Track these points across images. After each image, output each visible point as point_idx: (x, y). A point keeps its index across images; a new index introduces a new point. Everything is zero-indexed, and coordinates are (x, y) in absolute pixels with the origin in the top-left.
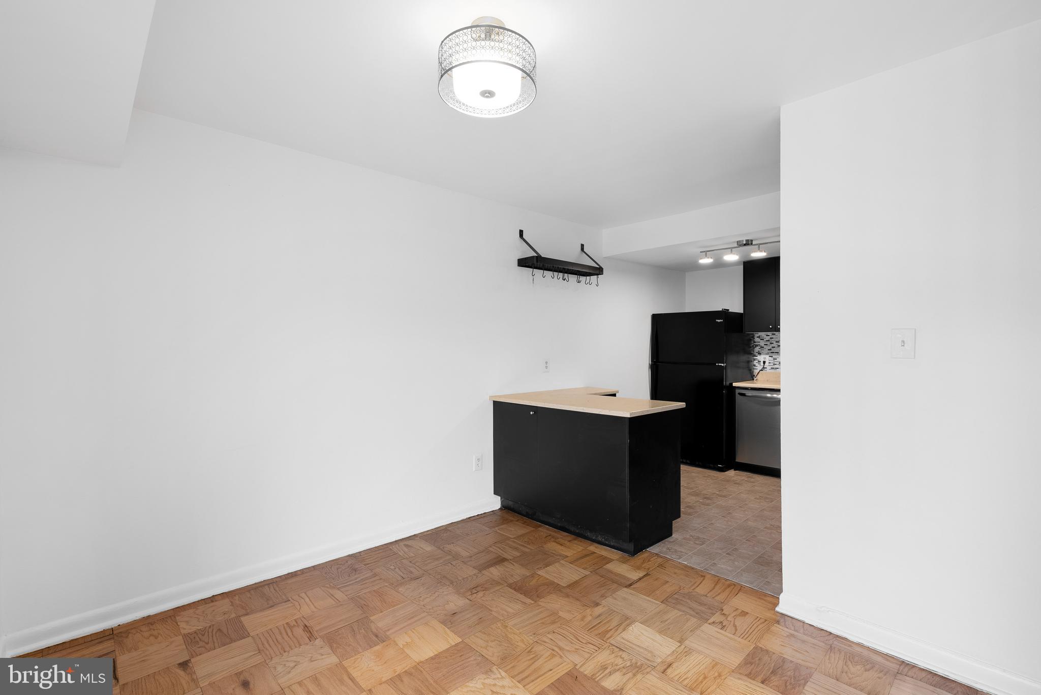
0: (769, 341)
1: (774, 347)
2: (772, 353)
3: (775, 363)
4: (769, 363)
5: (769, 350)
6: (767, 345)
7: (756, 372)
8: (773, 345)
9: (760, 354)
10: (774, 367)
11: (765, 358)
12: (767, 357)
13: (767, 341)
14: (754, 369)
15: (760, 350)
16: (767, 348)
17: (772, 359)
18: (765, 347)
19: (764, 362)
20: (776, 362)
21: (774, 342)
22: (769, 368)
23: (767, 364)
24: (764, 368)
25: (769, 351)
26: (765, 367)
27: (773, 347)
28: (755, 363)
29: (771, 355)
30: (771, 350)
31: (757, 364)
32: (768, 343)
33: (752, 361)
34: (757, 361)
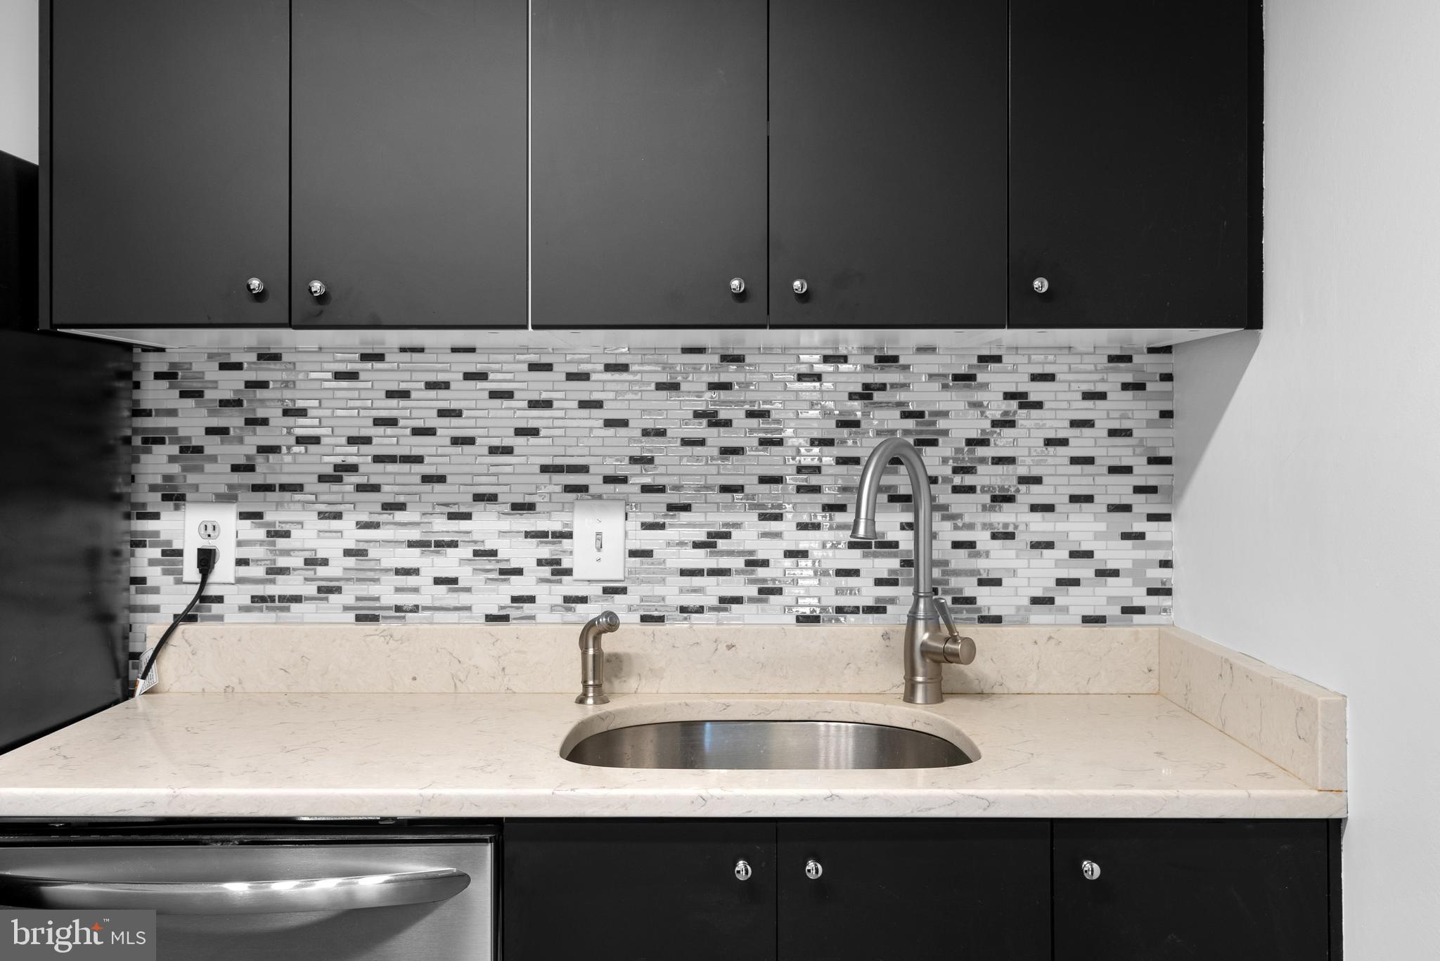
0: (238, 403)
1: (275, 449)
2: (256, 488)
3: (282, 562)
4: (241, 562)
5: (236, 468)
6: (223, 431)
7: (150, 630)
8: (263, 436)
9: (175, 497)
10: (269, 590)
11: (210, 529)
12: (226, 518)
13: (224, 403)
14: (134, 609)
15: (175, 469)
16: (226, 452)
17: (260, 534)
18: (213, 446)
19: (206, 559)
20: (287, 553)
21: (274, 413)
22: (237, 596)
23: (224, 570)
24: (202, 598)
25: (237, 478)
26: (211, 591)
27: (263, 450)
28: (144, 562)
29: (253, 503)
30: (250, 468)
31: (154, 575)
32: (233, 420)
33: (117, 553)
34: (156, 553)
